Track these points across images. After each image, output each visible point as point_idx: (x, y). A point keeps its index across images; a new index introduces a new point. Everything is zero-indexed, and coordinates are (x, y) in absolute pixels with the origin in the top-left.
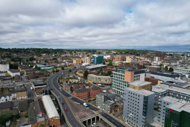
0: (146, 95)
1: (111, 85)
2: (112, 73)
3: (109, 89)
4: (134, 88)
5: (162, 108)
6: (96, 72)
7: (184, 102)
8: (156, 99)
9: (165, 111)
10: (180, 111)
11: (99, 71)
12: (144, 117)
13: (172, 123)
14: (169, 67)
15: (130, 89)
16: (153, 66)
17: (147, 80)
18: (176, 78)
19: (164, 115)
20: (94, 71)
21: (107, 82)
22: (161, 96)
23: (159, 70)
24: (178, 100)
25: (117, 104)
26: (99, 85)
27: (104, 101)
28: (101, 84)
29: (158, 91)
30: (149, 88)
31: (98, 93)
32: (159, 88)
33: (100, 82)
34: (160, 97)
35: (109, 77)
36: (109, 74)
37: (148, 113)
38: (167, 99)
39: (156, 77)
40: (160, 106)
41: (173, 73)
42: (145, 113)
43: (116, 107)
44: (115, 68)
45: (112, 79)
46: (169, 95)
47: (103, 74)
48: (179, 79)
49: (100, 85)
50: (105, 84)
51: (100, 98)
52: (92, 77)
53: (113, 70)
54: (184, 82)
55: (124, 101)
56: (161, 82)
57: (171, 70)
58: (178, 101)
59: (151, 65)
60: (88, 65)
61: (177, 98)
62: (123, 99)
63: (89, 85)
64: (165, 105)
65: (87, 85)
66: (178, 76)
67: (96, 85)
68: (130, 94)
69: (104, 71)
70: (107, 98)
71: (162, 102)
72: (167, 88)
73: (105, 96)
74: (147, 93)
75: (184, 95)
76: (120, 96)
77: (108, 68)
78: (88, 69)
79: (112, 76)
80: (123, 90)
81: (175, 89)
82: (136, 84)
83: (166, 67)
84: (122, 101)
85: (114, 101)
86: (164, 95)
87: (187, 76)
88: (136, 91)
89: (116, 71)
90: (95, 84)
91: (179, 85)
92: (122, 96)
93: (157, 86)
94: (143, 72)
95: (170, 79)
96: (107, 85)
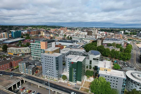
0: (57, 56)
1: (30, 53)
2: (30, 44)
3: (29, 57)
4: (48, 53)
5: (67, 62)
6: (16, 45)
7: (78, 56)
8: (64, 58)
9: (69, 64)
10: (76, 62)
11: (18, 44)
12: (57, 71)
13: (73, 70)
14: (69, 37)
15: (46, 54)
16: (60, 37)
17: (56, 46)
18: (74, 43)
19: (69, 66)
20: (14, 45)
21: (27, 52)
22: (66, 55)
23: (64, 39)
24: (75, 56)
25: (37, 67)
26: (20, 55)
27: (26, 67)
28: (22, 54)
29: (64, 52)
30: (58, 51)
31: (20, 62)
32: (65, 51)
33: (20, 53)
34: (65, 56)
35: (28, 48)
36: (28, 45)
37: (59, 68)
38: (69, 56)
39: (62, 44)
40: (66, 62)
41: (72, 40)
42: (57, 69)
43: (36, 69)
44: (32, 41)
45: (31, 49)
46: (71, 54)
47: (22, 46)
48: (75, 43)
49: (21, 55)
50: (26, 54)
51: (22, 65)
52: (12, 50)
53: (31, 42)
54: (78, 45)
56: (66, 46)
57: (71, 38)
58: (76, 57)
59: (58, 36)
60: (7, 40)
61: (75, 55)
62: (41, 62)
63: (10, 56)
64: (69, 60)
65: (7, 57)
66: (75, 42)
67: (16, 56)
68: (46, 58)
69: (23, 44)
70: (28, 64)
71: (67, 59)
72: (69, 50)
73: (26, 63)
74: (58, 55)
75: (78, 52)
76: (38, 61)
77: (26, 41)
78: (7, 43)
79: (31, 47)
80: (41, 56)
81: (74, 50)
82: (49, 50)
83: (68, 36)
84: (40, 64)
85: (34, 65)
86: (68, 54)
87: (79, 41)
88: (50, 55)
89: (34, 42)
90: (16, 55)
91: (76, 47)
92: (40, 61)
93: (64, 49)
94: (54, 41)
95: (70, 44)
96: (27, 54)
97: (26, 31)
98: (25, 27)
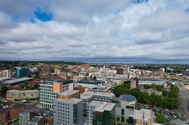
0: (75, 103)
1: (38, 99)
2: (40, 86)
3: (36, 104)
4: (64, 98)
5: (90, 112)
6: (20, 87)
7: (105, 103)
8: (85, 105)
9: (92, 115)
10: (102, 111)
11: (23, 86)
13: (98, 123)
14: (93, 76)
15: (59, 100)
16: (79, 76)
17: (75, 89)
18: (99, 85)
19: (92, 118)
20: (17, 86)
21: (34, 97)
22: (89, 102)
23: (85, 79)
24: (101, 102)
25: (47, 118)
26: (23, 101)
27: (31, 119)
28: (26, 99)
29: (85, 98)
30: (77, 96)
31: (22, 111)
32: (86, 95)
33: (24, 98)
34: (87, 103)
35: (36, 91)
36: (36, 87)
38: (93, 103)
39: (83, 85)
40: (88, 111)
41: (96, 81)
42: (75, 121)
43: (45, 122)
44: (42, 81)
45: (40, 92)
46: (95, 100)
47: (28, 88)
48: (101, 85)
49: (25, 101)
50: (32, 99)
51: (24, 116)
52: (13, 95)
53: (40, 83)
54: (104, 87)
55: (53, 113)
56: (88, 89)
57: (95, 78)
58: (101, 104)
59: (78, 75)
60: (8, 80)
62: (53, 112)
63: (9, 103)
64: (92, 109)
65: (5, 104)
66: (100, 82)
67: (18, 102)
68: (60, 105)
69: (29, 85)
70: (33, 115)
71: (90, 107)
72: (93, 94)
73: (31, 113)
74: (76, 101)
75: (105, 98)
76: (49, 110)
77: (35, 81)
78: (8, 84)
79: (40, 89)
80: (53, 102)
81: (98, 94)
82: (65, 94)
83: (91, 76)
84: (51, 114)
85: (43, 115)
86: (90, 100)
87: (106, 82)
88: (66, 101)
89: (44, 83)
90: (18, 100)
91: (102, 90)
92: (51, 109)
93: (85, 93)
94: (72, 82)
95: (94, 86)
96: (34, 99)
97: (36, 68)
98: (34, 63)
